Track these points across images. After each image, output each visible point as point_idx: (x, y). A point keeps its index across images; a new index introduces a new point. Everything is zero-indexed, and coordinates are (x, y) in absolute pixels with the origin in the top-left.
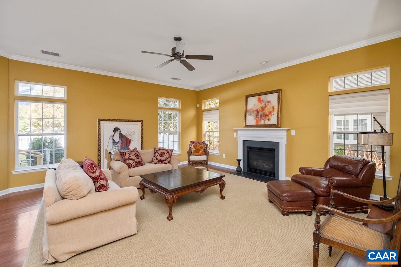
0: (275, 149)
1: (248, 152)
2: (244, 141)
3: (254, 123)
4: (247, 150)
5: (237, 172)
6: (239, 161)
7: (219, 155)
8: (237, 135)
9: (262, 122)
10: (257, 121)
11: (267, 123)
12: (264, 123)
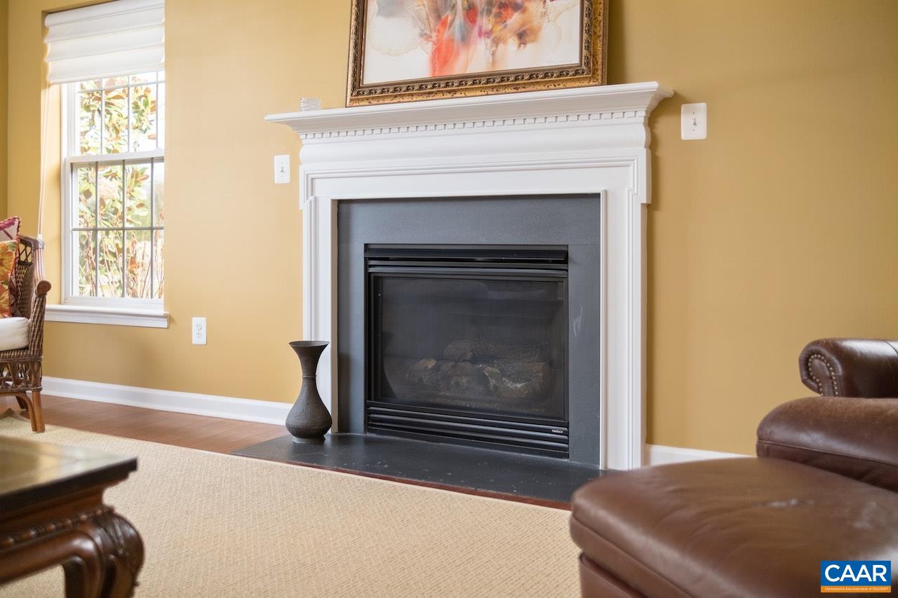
0: (566, 253)
1: (373, 284)
2: (342, 208)
3: (418, 66)
4: (368, 276)
5: (296, 440)
6: (309, 353)
7: (164, 324)
8: (295, 164)
9: (476, 59)
10: (442, 54)
11: (515, 58)
12: (494, 63)
